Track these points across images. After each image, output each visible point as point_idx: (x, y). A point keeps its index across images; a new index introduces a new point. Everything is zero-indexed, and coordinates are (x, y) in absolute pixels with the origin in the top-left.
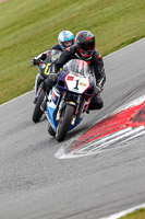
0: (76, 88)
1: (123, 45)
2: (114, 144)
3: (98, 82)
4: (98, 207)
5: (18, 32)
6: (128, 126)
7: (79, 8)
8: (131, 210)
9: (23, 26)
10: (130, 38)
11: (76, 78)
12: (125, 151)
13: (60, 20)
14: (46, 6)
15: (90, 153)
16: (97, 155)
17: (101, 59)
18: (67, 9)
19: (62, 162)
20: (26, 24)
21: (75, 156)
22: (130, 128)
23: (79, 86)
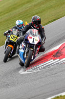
0: (33, 42)
1: (49, 22)
2: (45, 67)
3: (42, 39)
4: (38, 96)
5: (2, 16)
6: (51, 59)
7: (30, 5)
8: (53, 97)
9: (4, 14)
10: (53, 19)
11: (33, 37)
12: (51, 70)
13: (21, 11)
14: (15, 4)
15: (35, 71)
16: (38, 72)
17: (43, 29)
18: (24, 6)
19: (22, 75)
20: (6, 13)
21: (28, 73)
22: (52, 60)
23: (35, 41)
